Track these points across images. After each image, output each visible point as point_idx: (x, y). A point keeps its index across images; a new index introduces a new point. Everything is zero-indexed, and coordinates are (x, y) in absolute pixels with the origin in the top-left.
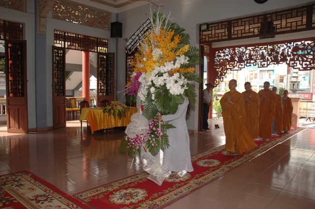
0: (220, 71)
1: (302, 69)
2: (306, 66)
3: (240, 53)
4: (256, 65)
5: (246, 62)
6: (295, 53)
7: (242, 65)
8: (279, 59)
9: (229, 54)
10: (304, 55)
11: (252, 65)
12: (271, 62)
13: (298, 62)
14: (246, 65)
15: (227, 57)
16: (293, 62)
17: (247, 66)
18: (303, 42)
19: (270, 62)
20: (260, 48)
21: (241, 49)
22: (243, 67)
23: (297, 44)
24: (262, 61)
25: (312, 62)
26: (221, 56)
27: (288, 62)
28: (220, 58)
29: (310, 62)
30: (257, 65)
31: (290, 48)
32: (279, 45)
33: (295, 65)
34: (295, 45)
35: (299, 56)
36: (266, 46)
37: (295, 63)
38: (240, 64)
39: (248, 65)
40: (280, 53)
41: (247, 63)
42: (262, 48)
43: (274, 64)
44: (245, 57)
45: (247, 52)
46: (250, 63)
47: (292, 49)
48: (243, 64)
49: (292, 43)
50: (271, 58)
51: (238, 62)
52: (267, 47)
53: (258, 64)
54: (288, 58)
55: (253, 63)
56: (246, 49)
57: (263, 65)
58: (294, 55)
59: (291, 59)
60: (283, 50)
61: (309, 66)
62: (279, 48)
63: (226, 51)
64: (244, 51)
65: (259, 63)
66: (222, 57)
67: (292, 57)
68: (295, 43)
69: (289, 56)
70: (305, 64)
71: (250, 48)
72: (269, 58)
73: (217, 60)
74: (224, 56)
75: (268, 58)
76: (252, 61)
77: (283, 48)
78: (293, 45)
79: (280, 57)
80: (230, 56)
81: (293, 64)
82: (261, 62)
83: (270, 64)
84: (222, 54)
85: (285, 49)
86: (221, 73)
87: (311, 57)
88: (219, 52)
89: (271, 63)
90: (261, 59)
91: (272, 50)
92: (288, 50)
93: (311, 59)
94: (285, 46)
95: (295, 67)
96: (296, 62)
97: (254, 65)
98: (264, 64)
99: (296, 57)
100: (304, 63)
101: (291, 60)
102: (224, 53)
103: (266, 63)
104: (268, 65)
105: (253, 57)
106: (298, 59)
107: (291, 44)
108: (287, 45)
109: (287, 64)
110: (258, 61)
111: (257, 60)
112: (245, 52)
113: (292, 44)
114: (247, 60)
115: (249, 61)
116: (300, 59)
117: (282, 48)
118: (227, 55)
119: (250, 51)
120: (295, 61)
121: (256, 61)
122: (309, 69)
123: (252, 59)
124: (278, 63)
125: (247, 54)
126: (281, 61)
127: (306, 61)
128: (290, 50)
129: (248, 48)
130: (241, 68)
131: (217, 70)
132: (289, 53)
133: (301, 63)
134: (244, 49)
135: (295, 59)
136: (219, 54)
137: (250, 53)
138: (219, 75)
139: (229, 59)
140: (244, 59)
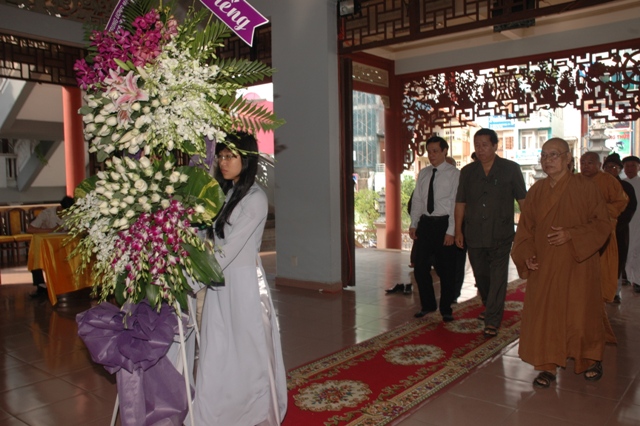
0: (416, 132)
1: (614, 118)
2: (622, 111)
3: (463, 86)
4: (500, 114)
5: (476, 107)
6: (595, 80)
7: (467, 114)
8: (558, 95)
9: (437, 87)
10: (617, 85)
11: (492, 112)
12: (539, 103)
13: (603, 101)
14: (478, 113)
15: (431, 96)
16: (591, 102)
17: (479, 116)
18: (614, 51)
19: (535, 105)
20: (511, 71)
21: (464, 76)
22: (470, 118)
23: (599, 58)
24: (515, 101)
25: (636, 100)
26: (416, 95)
27: (578, 103)
28: (415, 99)
29: (632, 100)
30: (504, 113)
31: (582, 68)
32: (555, 61)
33: (596, 108)
34: (594, 60)
35: (604, 86)
36: (525, 66)
37: (595, 104)
38: (463, 112)
39: (482, 112)
40: (559, 81)
41: (480, 108)
42: (515, 69)
43: (545, 108)
44: (474, 95)
45: (481, 81)
46: (486, 107)
47: (587, 70)
48: (470, 110)
49: (588, 55)
50: (537, 95)
51: (457, 108)
52: (528, 69)
53: (507, 110)
54: (579, 93)
55: (494, 108)
56: (477, 73)
57: (517, 113)
58: (592, 85)
59: (584, 94)
60: (566, 72)
61: (630, 110)
62: (557, 68)
63: (429, 82)
64: (472, 80)
65: (510, 107)
66: (421, 97)
67: (588, 90)
68: (594, 56)
69: (581, 87)
70: (621, 107)
71: (487, 71)
72: (533, 94)
73: (408, 104)
74: (425, 93)
75: (529, 95)
76: (492, 104)
77: (566, 68)
78: (591, 61)
79: (560, 92)
80: (438, 93)
81: (590, 106)
82: (513, 105)
83: (535, 109)
84: (420, 90)
85: (571, 69)
86: (418, 134)
87: (635, 88)
88: (412, 85)
89: (538, 107)
90: (512, 98)
91: (540, 75)
92: (578, 73)
93: (635, 93)
94: (571, 64)
95: (596, 114)
96: (598, 102)
97: (496, 114)
98: (521, 110)
99: (598, 89)
100: (617, 103)
101: (586, 97)
102: (424, 86)
103: (525, 107)
104: (530, 111)
105: (493, 94)
106: (602, 95)
107: (584, 57)
108: (574, 61)
109: (575, 106)
110: (504, 102)
111: (503, 99)
112: (474, 81)
113: (587, 59)
114: (479, 101)
115: (484, 104)
116: (607, 93)
117: (563, 69)
118: (433, 92)
119: (486, 78)
120: (595, 99)
121: (500, 104)
122: (630, 117)
123: (493, 99)
124: (554, 106)
125: (478, 86)
126: (562, 99)
127: (624, 98)
128: (583, 73)
129: (482, 72)
130: (465, 122)
131: (410, 127)
132: (581, 80)
133: (611, 102)
134: (472, 75)
135: (596, 95)
136: (413, 89)
137: (487, 84)
138: (413, 140)
139: (437, 101)
140: (471, 99)
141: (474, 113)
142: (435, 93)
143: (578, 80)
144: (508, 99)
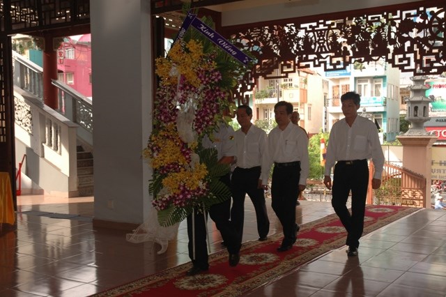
1: (421, 71)
2: (428, 65)
3: (285, 38)
4: (319, 65)
5: (297, 59)
6: (405, 35)
7: (289, 66)
8: (371, 49)
9: (261, 39)
10: (425, 40)
11: (311, 64)
12: (354, 57)
13: (411, 56)
14: (298, 65)
15: (256, 48)
16: (401, 56)
17: (299, 67)
18: (421, 9)
19: (351, 58)
20: (329, 26)
21: (286, 29)
22: (292, 69)
23: (408, 15)
24: (333, 54)
25: (441, 55)
26: (241, 46)
27: (390, 56)
29: (437, 55)
30: (322, 65)
31: (394, 24)
32: (370, 18)
33: (405, 62)
34: (404, 17)
35: (413, 41)
36: (342, 21)
37: (405, 58)
38: (285, 64)
39: (303, 64)
40: (372, 36)
41: (301, 60)
42: (333, 24)
43: (360, 61)
44: (295, 48)
45: (301, 34)
46: (307, 60)
47: (397, 26)
48: (291, 62)
49: (399, 12)
50: (353, 49)
51: (279, 60)
52: (344, 23)
53: (325, 63)
54: (391, 48)
55: (314, 60)
56: (298, 28)
57: (334, 65)
58: (403, 40)
59: (395, 49)
60: (379, 28)
61: (436, 65)
62: (370, 23)
63: (253, 34)
64: (293, 33)
65: (328, 60)
66: (246, 48)
67: (398, 45)
68: (404, 13)
69: (393, 42)
70: (428, 61)
71: (307, 25)
72: (349, 48)
74: (249, 45)
75: (345, 48)
76: (311, 57)
77: (379, 24)
78: (401, 18)
79: (373, 46)
80: (261, 45)
81: (400, 60)
82: (331, 57)
83: (350, 62)
84: (245, 42)
85: (383, 25)
86: (243, 85)
87: (441, 43)
88: (238, 37)
89: (353, 60)
90: (330, 51)
91: (356, 29)
92: (390, 29)
93: (440, 48)
94: (383, 20)
95: (406, 68)
96: (407, 56)
97: (315, 66)
98: (338, 63)
99: (408, 44)
100: (425, 58)
101: (396, 52)
102: (248, 37)
103: (340, 59)
104: (346, 64)
105: (313, 47)
106: (411, 50)
107: (395, 14)
108: (386, 17)
109: (387, 60)
110: (324, 55)
111: (322, 52)
112: (296, 34)
113: (398, 16)
114: (299, 53)
115: (304, 56)
116: (416, 48)
117: (375, 25)
118: (256, 43)
119: (306, 31)
120: (404, 53)
121: (319, 57)
122: (435, 70)
123: (312, 52)
124: (369, 59)
125: (300, 39)
126: (374, 54)
127: (430, 53)
128: (394, 29)
129: (302, 26)
130: (287, 73)
131: (235, 78)
132: (393, 36)
133: (418, 57)
134: (294, 28)
135: (406, 50)
136: (238, 41)
137: (307, 37)
138: (239, 90)
139: (261, 53)
140: (293, 52)
141: (295, 65)
142: (259, 45)
143: (389, 35)
144: (326, 52)
